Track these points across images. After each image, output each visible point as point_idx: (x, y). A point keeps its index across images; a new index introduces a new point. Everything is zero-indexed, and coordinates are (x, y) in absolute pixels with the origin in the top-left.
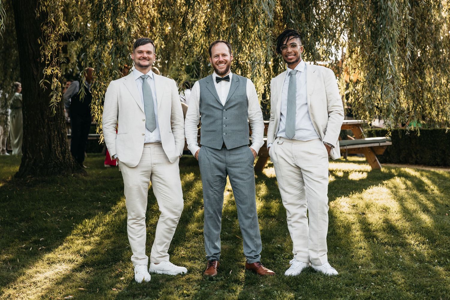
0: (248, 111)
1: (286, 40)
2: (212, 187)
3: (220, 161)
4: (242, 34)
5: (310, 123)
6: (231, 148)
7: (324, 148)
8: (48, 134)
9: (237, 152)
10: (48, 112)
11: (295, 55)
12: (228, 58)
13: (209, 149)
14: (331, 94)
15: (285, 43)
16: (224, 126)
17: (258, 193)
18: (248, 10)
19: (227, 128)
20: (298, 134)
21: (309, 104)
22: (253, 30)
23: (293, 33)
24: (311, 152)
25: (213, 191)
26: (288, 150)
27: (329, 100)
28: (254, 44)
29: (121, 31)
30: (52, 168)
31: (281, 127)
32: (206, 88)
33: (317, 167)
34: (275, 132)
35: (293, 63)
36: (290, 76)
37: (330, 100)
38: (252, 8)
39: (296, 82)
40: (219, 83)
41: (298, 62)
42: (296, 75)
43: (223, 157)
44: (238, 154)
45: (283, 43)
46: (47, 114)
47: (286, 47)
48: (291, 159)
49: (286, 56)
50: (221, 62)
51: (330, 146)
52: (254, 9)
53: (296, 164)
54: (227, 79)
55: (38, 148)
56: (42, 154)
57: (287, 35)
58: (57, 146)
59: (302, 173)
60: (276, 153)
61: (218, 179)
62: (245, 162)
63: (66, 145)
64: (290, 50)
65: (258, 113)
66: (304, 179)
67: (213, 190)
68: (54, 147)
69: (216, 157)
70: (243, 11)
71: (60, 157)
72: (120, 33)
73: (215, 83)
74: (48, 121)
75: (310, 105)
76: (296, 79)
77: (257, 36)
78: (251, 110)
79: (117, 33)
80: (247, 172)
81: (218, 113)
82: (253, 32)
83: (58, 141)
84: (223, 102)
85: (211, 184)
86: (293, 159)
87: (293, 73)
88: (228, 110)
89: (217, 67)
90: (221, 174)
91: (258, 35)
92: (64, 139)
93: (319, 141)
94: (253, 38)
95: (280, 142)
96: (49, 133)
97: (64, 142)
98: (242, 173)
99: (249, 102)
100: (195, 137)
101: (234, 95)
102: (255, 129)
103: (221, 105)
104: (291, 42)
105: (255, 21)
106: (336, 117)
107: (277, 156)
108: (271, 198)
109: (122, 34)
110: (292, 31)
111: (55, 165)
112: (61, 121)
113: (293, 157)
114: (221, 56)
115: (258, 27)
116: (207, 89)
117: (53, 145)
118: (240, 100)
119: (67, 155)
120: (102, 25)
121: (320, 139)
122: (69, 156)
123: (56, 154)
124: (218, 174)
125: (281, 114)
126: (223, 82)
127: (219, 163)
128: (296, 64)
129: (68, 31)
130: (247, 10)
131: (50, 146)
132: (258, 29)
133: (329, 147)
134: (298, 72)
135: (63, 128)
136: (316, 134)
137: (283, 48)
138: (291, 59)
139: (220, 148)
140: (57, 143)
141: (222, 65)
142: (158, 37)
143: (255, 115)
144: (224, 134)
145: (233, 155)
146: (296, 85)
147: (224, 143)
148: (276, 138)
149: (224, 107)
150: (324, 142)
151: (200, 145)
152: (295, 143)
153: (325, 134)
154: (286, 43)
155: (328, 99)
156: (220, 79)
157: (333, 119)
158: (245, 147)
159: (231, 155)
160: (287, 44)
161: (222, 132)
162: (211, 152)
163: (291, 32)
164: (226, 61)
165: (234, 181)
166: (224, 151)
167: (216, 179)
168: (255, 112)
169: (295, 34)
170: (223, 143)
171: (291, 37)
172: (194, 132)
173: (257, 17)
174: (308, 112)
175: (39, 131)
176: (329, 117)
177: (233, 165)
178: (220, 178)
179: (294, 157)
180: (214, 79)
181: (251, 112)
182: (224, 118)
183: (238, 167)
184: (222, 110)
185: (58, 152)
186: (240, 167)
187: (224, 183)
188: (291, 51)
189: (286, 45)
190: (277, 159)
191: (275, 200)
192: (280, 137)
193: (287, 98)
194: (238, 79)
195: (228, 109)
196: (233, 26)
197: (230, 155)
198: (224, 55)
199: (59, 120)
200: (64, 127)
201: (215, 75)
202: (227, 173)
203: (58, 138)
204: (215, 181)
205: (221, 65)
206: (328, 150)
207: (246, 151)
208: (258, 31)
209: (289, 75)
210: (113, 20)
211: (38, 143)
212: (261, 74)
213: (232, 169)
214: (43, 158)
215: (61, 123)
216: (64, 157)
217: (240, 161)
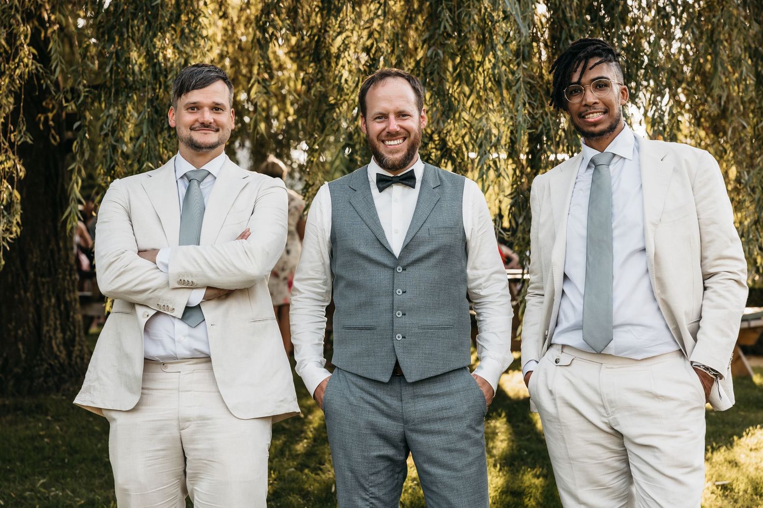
0: (468, 271)
1: (579, 69)
2: (365, 490)
3: (388, 416)
4: (455, 75)
5: (654, 307)
6: (417, 378)
7: (696, 379)
8: (35, 302)
9: (437, 388)
10: (35, 255)
11: (605, 112)
12: (413, 123)
13: (354, 379)
14: (714, 223)
15: (575, 78)
16: (399, 314)
17: (491, 445)
18: (469, 15)
19: (406, 319)
20: (621, 339)
21: (651, 250)
22: (481, 63)
23: (598, 48)
24: (659, 392)
25: (366, 500)
26: (588, 385)
27: (706, 238)
28: (484, 98)
29: (166, 70)
30: (42, 379)
31: (565, 315)
32: (348, 205)
33: (676, 437)
34: (547, 328)
35: (602, 134)
36: (591, 171)
37: (710, 242)
38: (480, 11)
39: (610, 187)
40: (387, 190)
41: (617, 130)
42: (611, 167)
43: (395, 403)
44: (437, 396)
45: (570, 77)
46: (34, 260)
47: (579, 89)
48: (597, 410)
49: (582, 116)
50: (392, 135)
51: (711, 374)
52: (484, 14)
53: (613, 425)
54: (409, 180)
55: (13, 333)
56: (20, 347)
57: (582, 55)
58: (55, 329)
59: (626, 450)
60: (551, 392)
61: (382, 465)
62: (459, 418)
63: (75, 327)
64: (591, 96)
65: (495, 276)
66: (632, 468)
67: (367, 497)
68: (48, 331)
69: (376, 402)
70: (456, 19)
71: (61, 352)
72: (161, 73)
73: (375, 191)
74: (35, 275)
75: (655, 254)
76: (610, 178)
77: (490, 79)
78: (475, 268)
79: (155, 76)
80: (463, 445)
81: (382, 277)
82: (481, 69)
83: (56, 319)
84: (396, 246)
85: (362, 481)
86: (602, 410)
87: (602, 160)
88: (408, 269)
89: (382, 148)
90: (389, 452)
91: (494, 75)
92: (71, 314)
93: (679, 360)
94: (481, 82)
95: (565, 359)
96: (38, 302)
97: (71, 320)
98: (450, 450)
99: (472, 245)
100: (317, 342)
101: (427, 225)
102: (488, 320)
103: (390, 253)
104: (593, 74)
105: (486, 44)
106: (729, 291)
107: (554, 399)
108: (523, 460)
109: (166, 77)
110: (594, 44)
111: (49, 371)
112: (65, 275)
113: (605, 405)
114: (392, 117)
115: (495, 58)
116: (352, 209)
117: (46, 328)
118: (444, 240)
119: (76, 348)
120: (120, 54)
121: (682, 353)
122: (81, 351)
123: (52, 348)
124: (382, 453)
125: (565, 277)
126: (397, 190)
127: (382, 421)
128: (610, 138)
129: (36, 68)
130: (466, 15)
131: (38, 328)
132: (493, 60)
133: (708, 377)
134: (616, 159)
135: (70, 291)
136: (670, 340)
137: (571, 94)
138: (595, 124)
139: (386, 379)
140: (55, 324)
141: (396, 142)
142: (256, 85)
143: (487, 280)
144: (399, 337)
145: (424, 396)
146: (610, 194)
147: (397, 364)
148: (550, 345)
149: (397, 261)
150: (692, 363)
151: (330, 367)
152: (607, 363)
153: (696, 340)
154: (580, 79)
155: (704, 236)
156: (390, 181)
157: (720, 296)
158: (458, 374)
159: (417, 396)
160: (583, 80)
161: (393, 333)
162: (362, 389)
163: (593, 47)
164: (408, 132)
165: (428, 473)
166: (397, 387)
167: (375, 467)
168: (487, 272)
169: (604, 50)
170: (394, 362)
171: (593, 62)
172: (313, 327)
173: (491, 33)
174: (647, 271)
175: (16, 296)
176: (705, 288)
177: (426, 427)
178: (387, 464)
179: (607, 405)
180: (373, 178)
181: (475, 272)
182: (399, 291)
183: (439, 433)
184: (393, 269)
185: (56, 343)
186: (445, 433)
187: (401, 476)
188: (594, 101)
189: (579, 82)
190: (556, 407)
191: (533, 468)
192: (563, 346)
193: (584, 232)
194: (441, 179)
195: (408, 265)
196: (432, 55)
197: (415, 397)
198: (401, 115)
199: (60, 273)
200: (71, 288)
201: (374, 169)
202: (406, 447)
203: (57, 311)
204: (374, 470)
205: (392, 143)
206: (705, 388)
207: (460, 386)
208: (494, 66)
209: (589, 167)
210: (145, 42)
211: (14, 324)
212: (501, 170)
213: (421, 438)
214: (23, 356)
215: (64, 279)
216: (69, 354)
217: (445, 414)
